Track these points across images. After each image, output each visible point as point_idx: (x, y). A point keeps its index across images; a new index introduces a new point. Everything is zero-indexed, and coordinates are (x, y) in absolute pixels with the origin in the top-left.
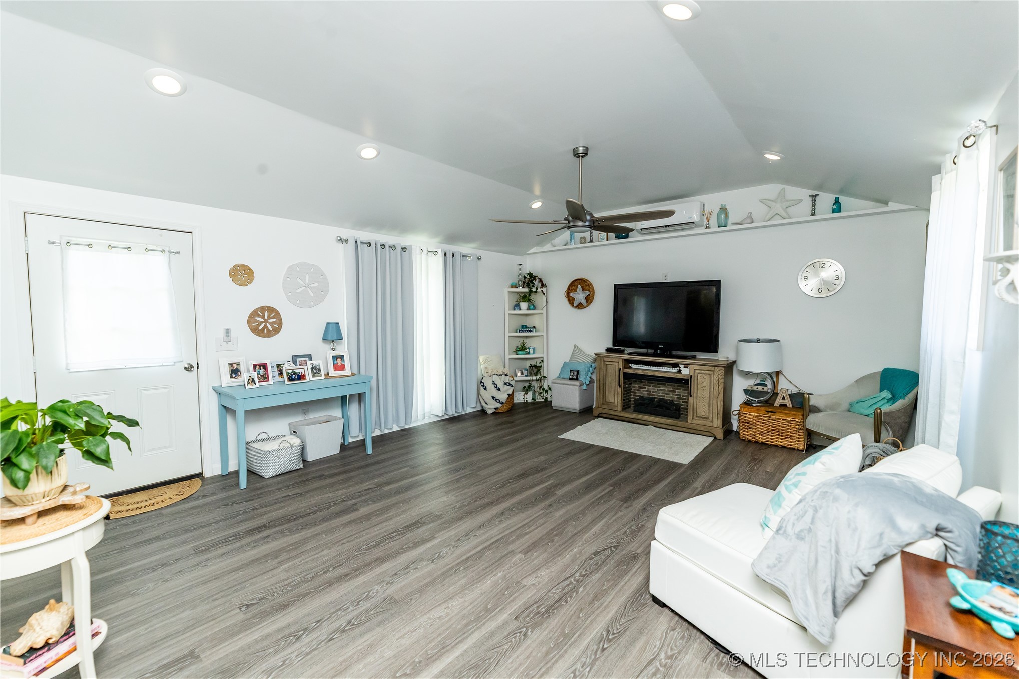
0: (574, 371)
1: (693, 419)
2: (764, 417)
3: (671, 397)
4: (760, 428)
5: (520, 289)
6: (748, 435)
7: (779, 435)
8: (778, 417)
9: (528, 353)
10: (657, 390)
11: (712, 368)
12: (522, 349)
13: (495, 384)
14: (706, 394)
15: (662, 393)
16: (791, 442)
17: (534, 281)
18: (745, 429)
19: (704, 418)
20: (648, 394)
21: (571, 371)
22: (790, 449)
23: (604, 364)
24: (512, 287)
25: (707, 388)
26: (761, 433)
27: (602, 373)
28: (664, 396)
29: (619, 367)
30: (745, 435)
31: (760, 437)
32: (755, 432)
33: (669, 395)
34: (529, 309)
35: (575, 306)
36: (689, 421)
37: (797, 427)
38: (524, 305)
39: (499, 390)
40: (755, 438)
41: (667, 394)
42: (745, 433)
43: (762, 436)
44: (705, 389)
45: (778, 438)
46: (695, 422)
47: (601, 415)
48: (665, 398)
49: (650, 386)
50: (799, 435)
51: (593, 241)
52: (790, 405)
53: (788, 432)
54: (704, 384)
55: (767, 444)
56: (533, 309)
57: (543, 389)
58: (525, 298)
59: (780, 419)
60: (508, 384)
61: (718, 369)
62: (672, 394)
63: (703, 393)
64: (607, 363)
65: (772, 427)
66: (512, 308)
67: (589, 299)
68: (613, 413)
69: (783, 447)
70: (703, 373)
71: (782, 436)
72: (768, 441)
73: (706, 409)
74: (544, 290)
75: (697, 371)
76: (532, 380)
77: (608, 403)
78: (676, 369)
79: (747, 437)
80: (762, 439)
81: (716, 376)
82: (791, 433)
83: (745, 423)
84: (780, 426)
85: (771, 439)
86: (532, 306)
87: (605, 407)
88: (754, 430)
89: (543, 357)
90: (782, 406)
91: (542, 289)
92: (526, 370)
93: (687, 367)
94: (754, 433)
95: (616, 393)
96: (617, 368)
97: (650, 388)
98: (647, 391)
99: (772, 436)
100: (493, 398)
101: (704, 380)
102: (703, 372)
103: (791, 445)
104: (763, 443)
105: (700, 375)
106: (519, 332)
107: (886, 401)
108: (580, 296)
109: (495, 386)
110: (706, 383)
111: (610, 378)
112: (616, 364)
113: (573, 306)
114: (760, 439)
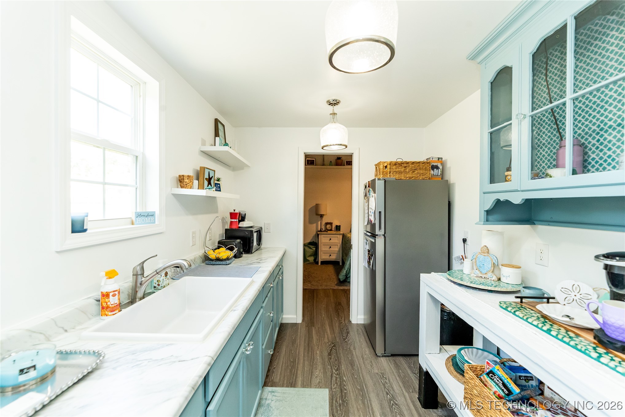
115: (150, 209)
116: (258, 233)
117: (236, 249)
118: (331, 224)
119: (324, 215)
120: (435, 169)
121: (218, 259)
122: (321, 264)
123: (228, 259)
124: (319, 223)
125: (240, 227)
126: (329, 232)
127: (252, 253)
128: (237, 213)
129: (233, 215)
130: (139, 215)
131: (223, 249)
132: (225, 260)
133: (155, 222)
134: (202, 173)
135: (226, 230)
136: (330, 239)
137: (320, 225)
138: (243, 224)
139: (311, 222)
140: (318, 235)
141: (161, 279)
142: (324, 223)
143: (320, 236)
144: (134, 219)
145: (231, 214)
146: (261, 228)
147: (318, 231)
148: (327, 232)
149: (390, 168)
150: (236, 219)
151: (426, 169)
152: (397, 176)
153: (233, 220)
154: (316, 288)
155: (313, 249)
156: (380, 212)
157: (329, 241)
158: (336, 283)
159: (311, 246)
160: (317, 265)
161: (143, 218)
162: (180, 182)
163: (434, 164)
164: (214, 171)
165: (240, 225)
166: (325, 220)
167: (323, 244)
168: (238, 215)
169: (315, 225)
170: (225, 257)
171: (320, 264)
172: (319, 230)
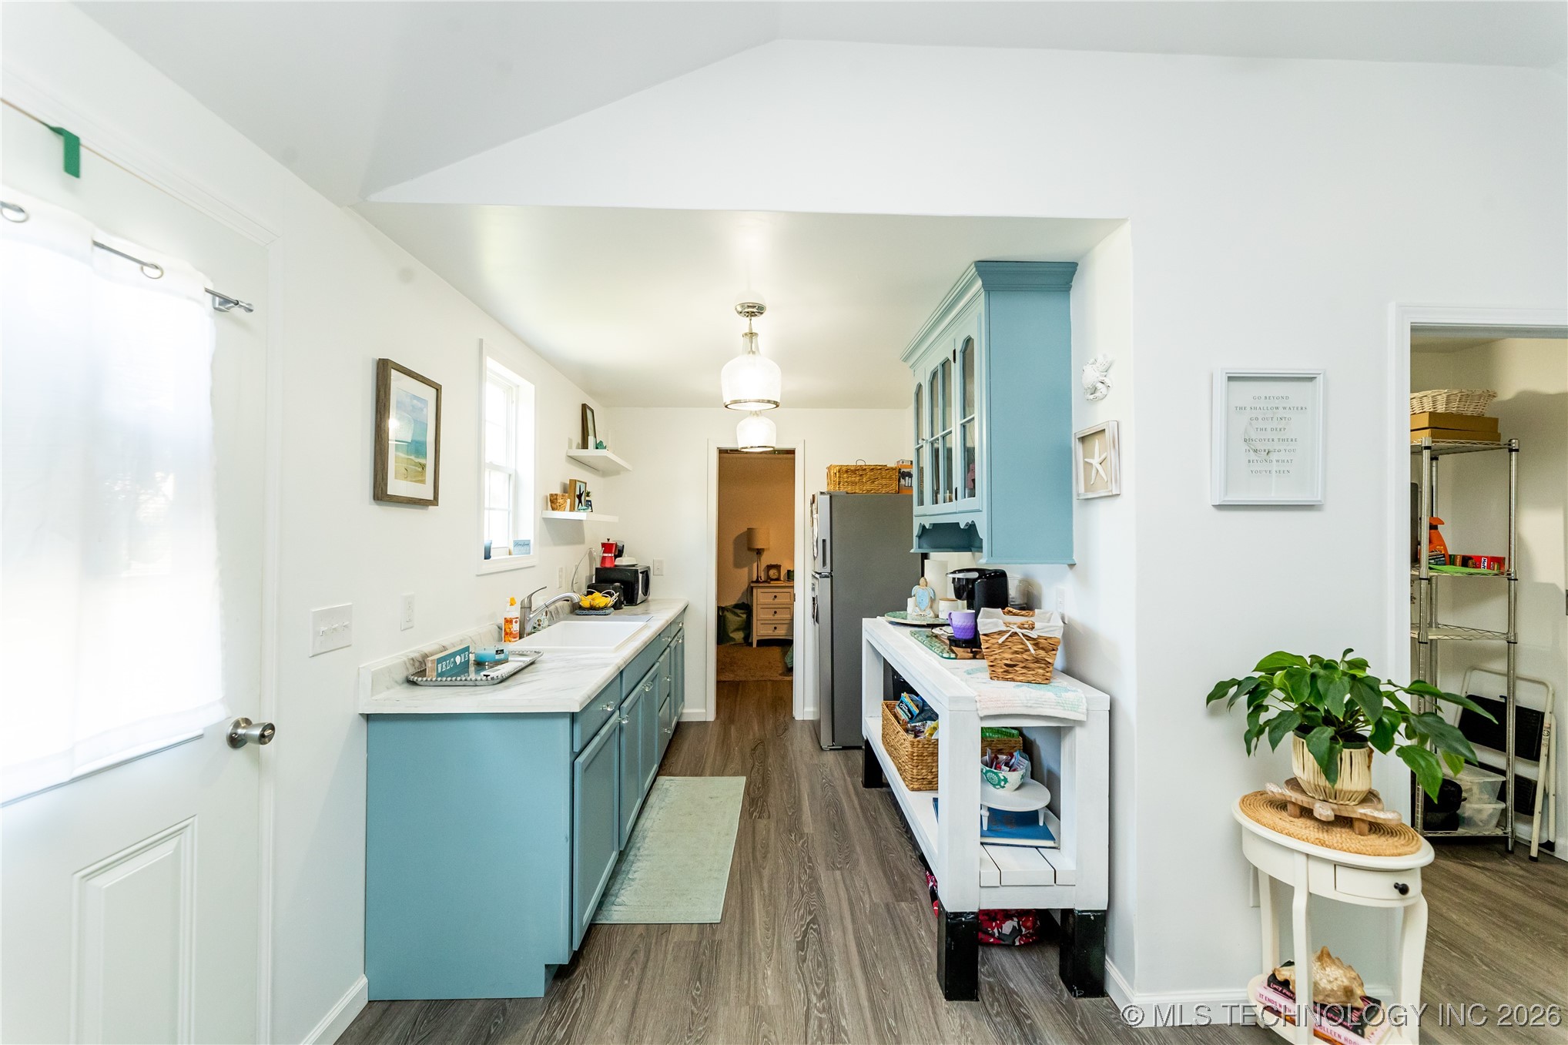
115: (523, 537)
116: (645, 575)
117: (616, 595)
118: (778, 567)
119: (763, 550)
120: (907, 478)
121: (592, 608)
122: (757, 646)
123: (605, 607)
124: (755, 565)
125: (616, 566)
126: (773, 583)
127: (636, 605)
128: (612, 544)
129: (607, 547)
130: (517, 544)
131: (597, 594)
132: (602, 609)
133: (529, 553)
134: (573, 488)
135: (597, 569)
136: (775, 597)
137: (757, 570)
138: (621, 561)
139: (738, 564)
140: (752, 588)
141: (542, 619)
142: (763, 565)
143: (755, 591)
144: (512, 548)
145: (603, 545)
146: (649, 568)
147: (753, 582)
148: (769, 583)
149: (840, 477)
150: (611, 553)
151: (890, 478)
152: (849, 489)
153: (606, 555)
154: (743, 679)
155: (741, 617)
156: (824, 541)
157: (774, 599)
158: (780, 672)
159: (739, 611)
160: (750, 648)
161: (520, 547)
162: (552, 501)
163: (906, 470)
164: (586, 483)
165: (616, 563)
166: (767, 559)
167: (761, 606)
168: (614, 546)
169: (746, 570)
170: (602, 605)
171: (755, 645)
172: (755, 579)
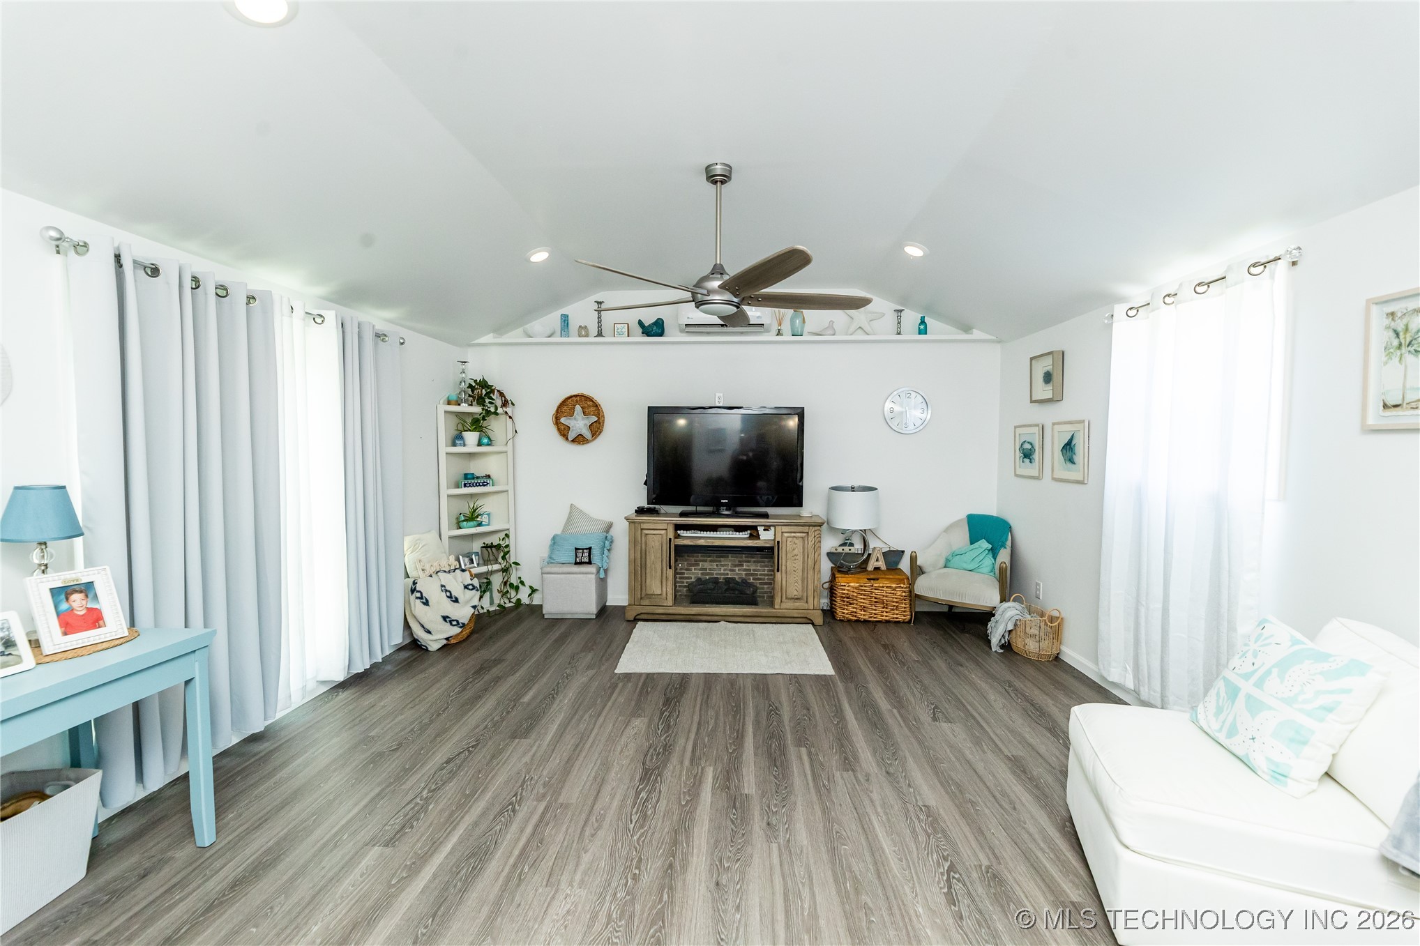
0: (583, 549)
1: (781, 602)
2: (865, 587)
3: (737, 574)
4: (863, 601)
5: (464, 408)
6: (847, 614)
7: (883, 608)
8: (881, 585)
9: (480, 525)
10: (717, 565)
11: (806, 529)
12: (473, 517)
13: (446, 591)
14: (799, 565)
15: (725, 570)
16: (897, 614)
17: (491, 395)
18: (844, 605)
19: (797, 599)
20: (702, 574)
21: (576, 549)
22: (896, 622)
23: (641, 534)
24: (449, 403)
25: (800, 557)
26: (864, 609)
27: (638, 548)
28: (728, 574)
29: (669, 537)
30: (844, 613)
31: (863, 613)
32: (856, 608)
33: (734, 571)
34: (480, 444)
35: (570, 439)
36: (776, 607)
37: (904, 594)
38: (471, 437)
39: (456, 601)
40: (855, 616)
41: (730, 570)
42: (844, 611)
43: (864, 611)
44: (797, 558)
45: (882, 612)
46: (784, 606)
47: (638, 617)
48: (729, 576)
49: (706, 561)
50: (905, 604)
51: (603, 334)
52: (883, 567)
53: (894, 602)
54: (796, 552)
55: (870, 621)
56: (488, 445)
57: (511, 585)
58: (477, 424)
59: (883, 587)
60: (470, 587)
61: (813, 530)
62: (739, 570)
63: (794, 565)
64: (646, 532)
65: (875, 598)
66: (450, 442)
67: (596, 429)
68: (661, 610)
69: (887, 622)
70: (794, 537)
71: (887, 608)
72: (871, 617)
73: (800, 587)
74: (509, 410)
75: (786, 535)
76: (492, 572)
77: (649, 596)
78: (746, 533)
79: (847, 616)
80: (864, 615)
81: (811, 538)
82: (896, 602)
83: (844, 597)
84: (884, 596)
85: (875, 614)
86: (486, 440)
87: (646, 602)
88: (854, 606)
89: (508, 530)
90: (877, 569)
91: (504, 409)
92: (477, 554)
93: (767, 530)
94: (855, 610)
95: (664, 578)
96: (665, 538)
97: (707, 565)
98: (701, 569)
99: (875, 610)
100: (445, 618)
101: (795, 546)
102: (793, 534)
103: (897, 618)
104: (865, 621)
105: (789, 540)
106: (465, 485)
107: (987, 551)
108: (579, 423)
109: (448, 594)
110: (798, 550)
111: (653, 557)
112: (663, 532)
113: (567, 439)
114: (863, 615)
